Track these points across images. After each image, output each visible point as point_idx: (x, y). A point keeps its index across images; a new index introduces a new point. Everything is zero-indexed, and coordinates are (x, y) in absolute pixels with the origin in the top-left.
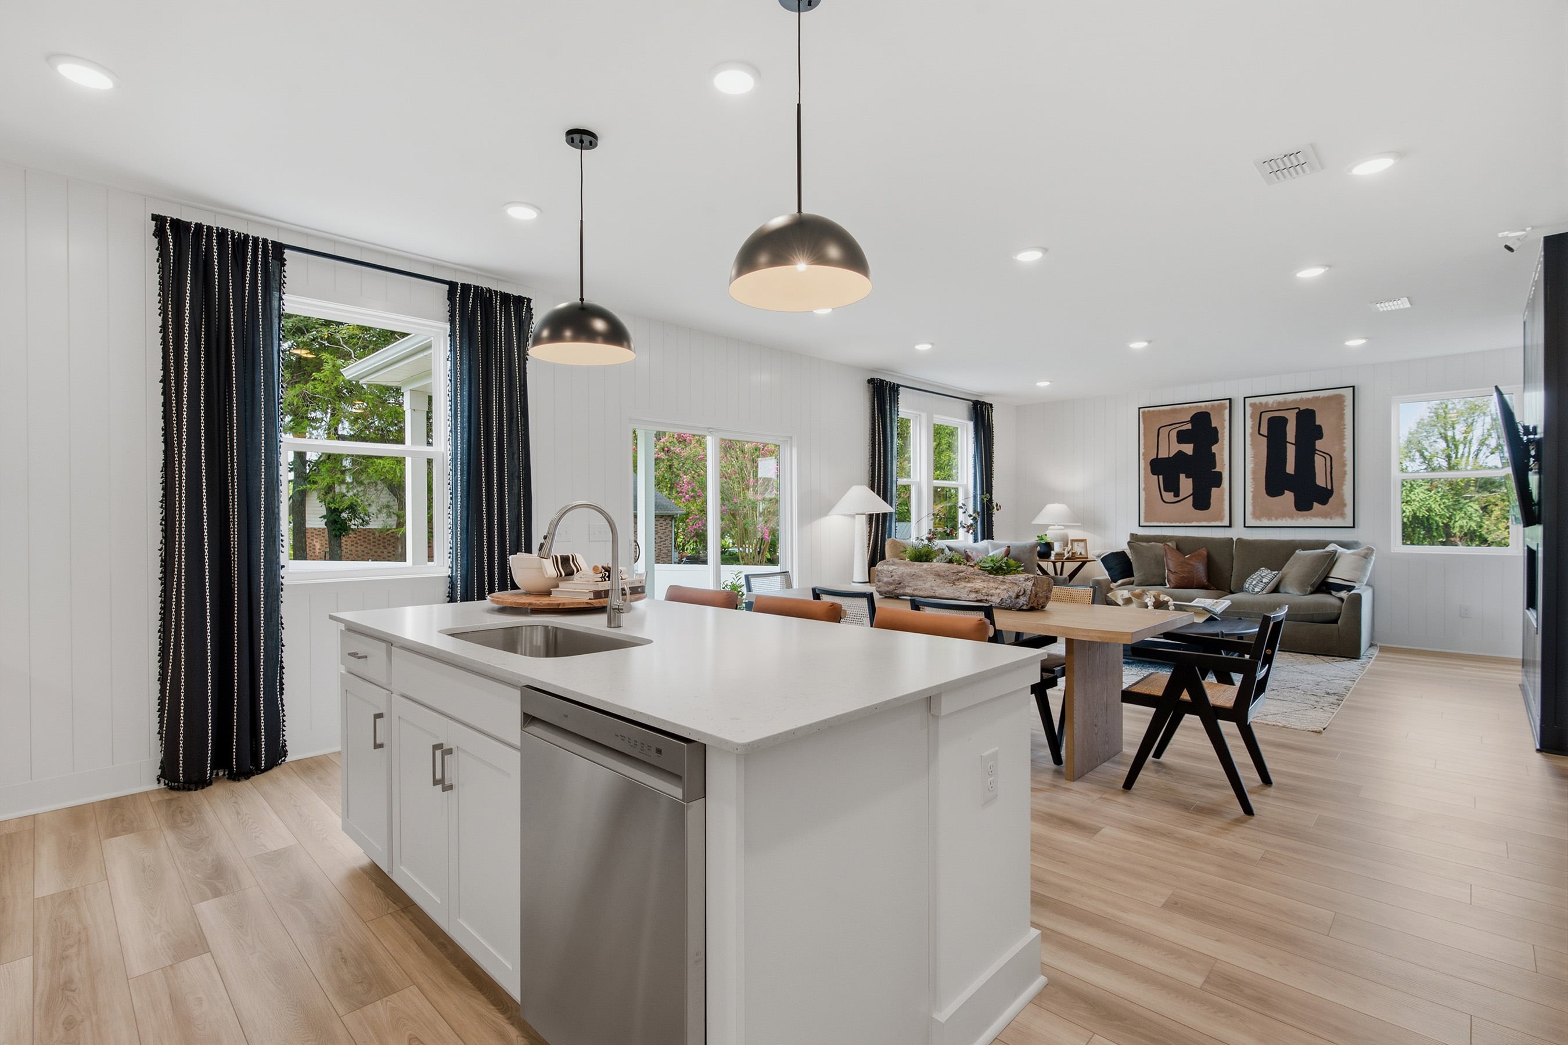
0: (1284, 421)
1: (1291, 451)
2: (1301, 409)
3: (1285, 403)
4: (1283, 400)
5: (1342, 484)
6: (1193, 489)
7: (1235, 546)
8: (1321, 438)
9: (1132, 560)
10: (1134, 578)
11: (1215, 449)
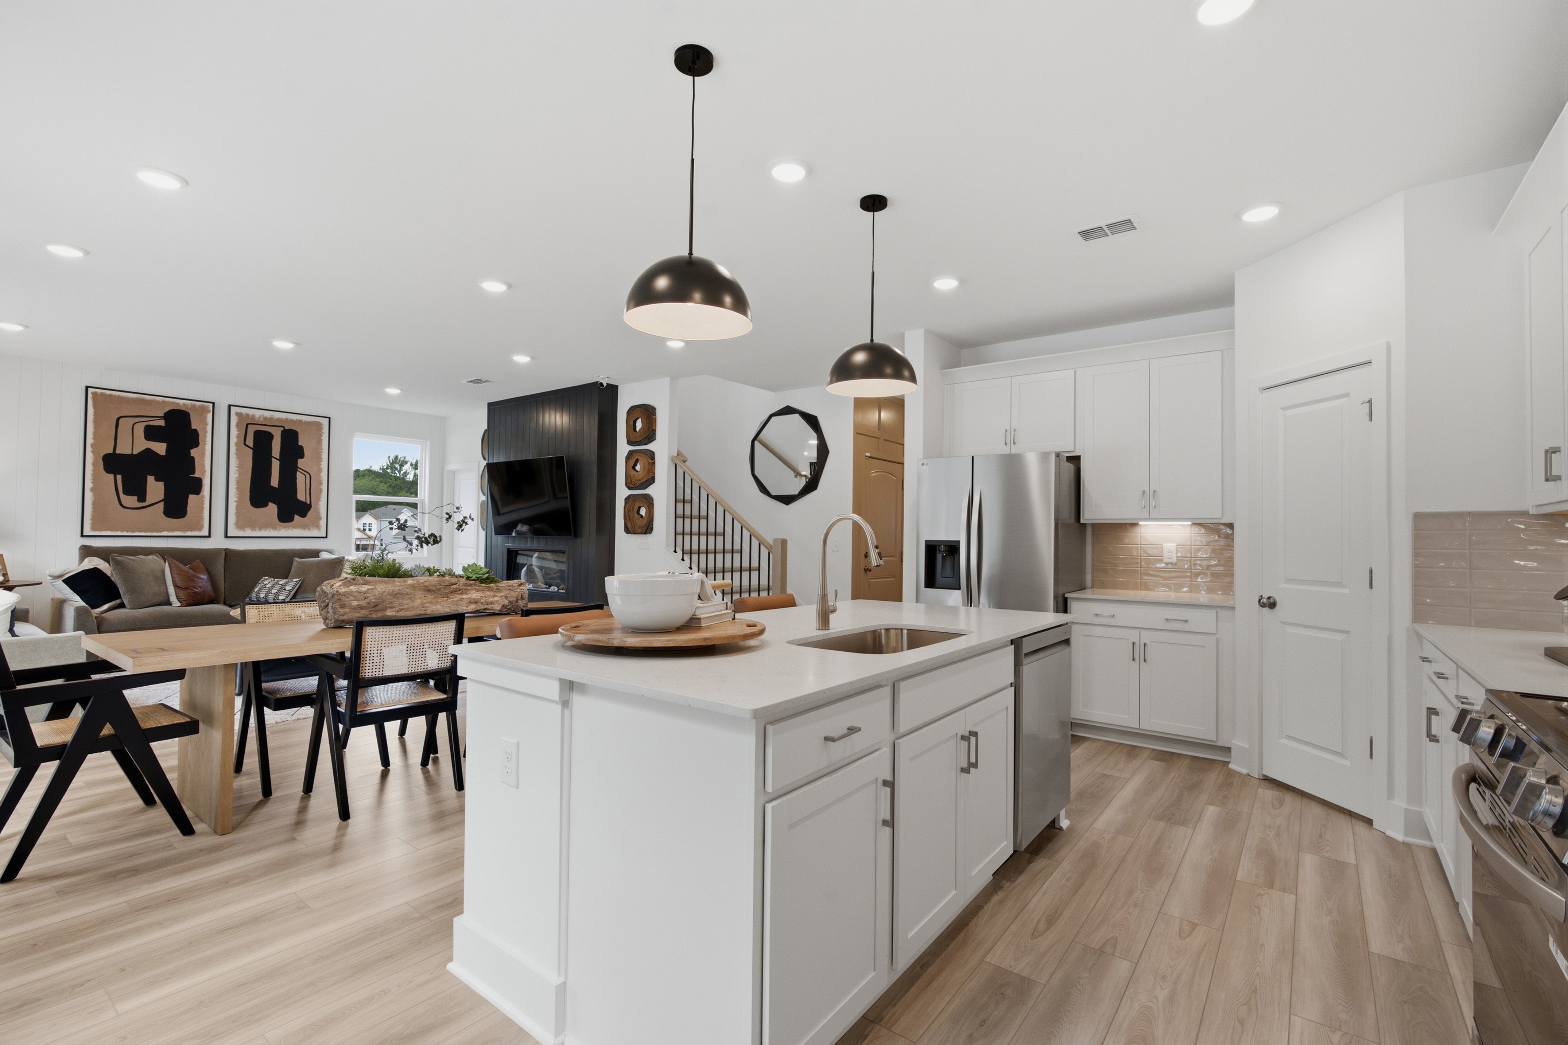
0: (270, 437)
1: (276, 466)
2: (286, 428)
3: (271, 419)
4: (269, 417)
5: (319, 500)
6: (165, 494)
7: (224, 557)
8: (302, 456)
9: (115, 578)
10: (122, 600)
11: (194, 452)
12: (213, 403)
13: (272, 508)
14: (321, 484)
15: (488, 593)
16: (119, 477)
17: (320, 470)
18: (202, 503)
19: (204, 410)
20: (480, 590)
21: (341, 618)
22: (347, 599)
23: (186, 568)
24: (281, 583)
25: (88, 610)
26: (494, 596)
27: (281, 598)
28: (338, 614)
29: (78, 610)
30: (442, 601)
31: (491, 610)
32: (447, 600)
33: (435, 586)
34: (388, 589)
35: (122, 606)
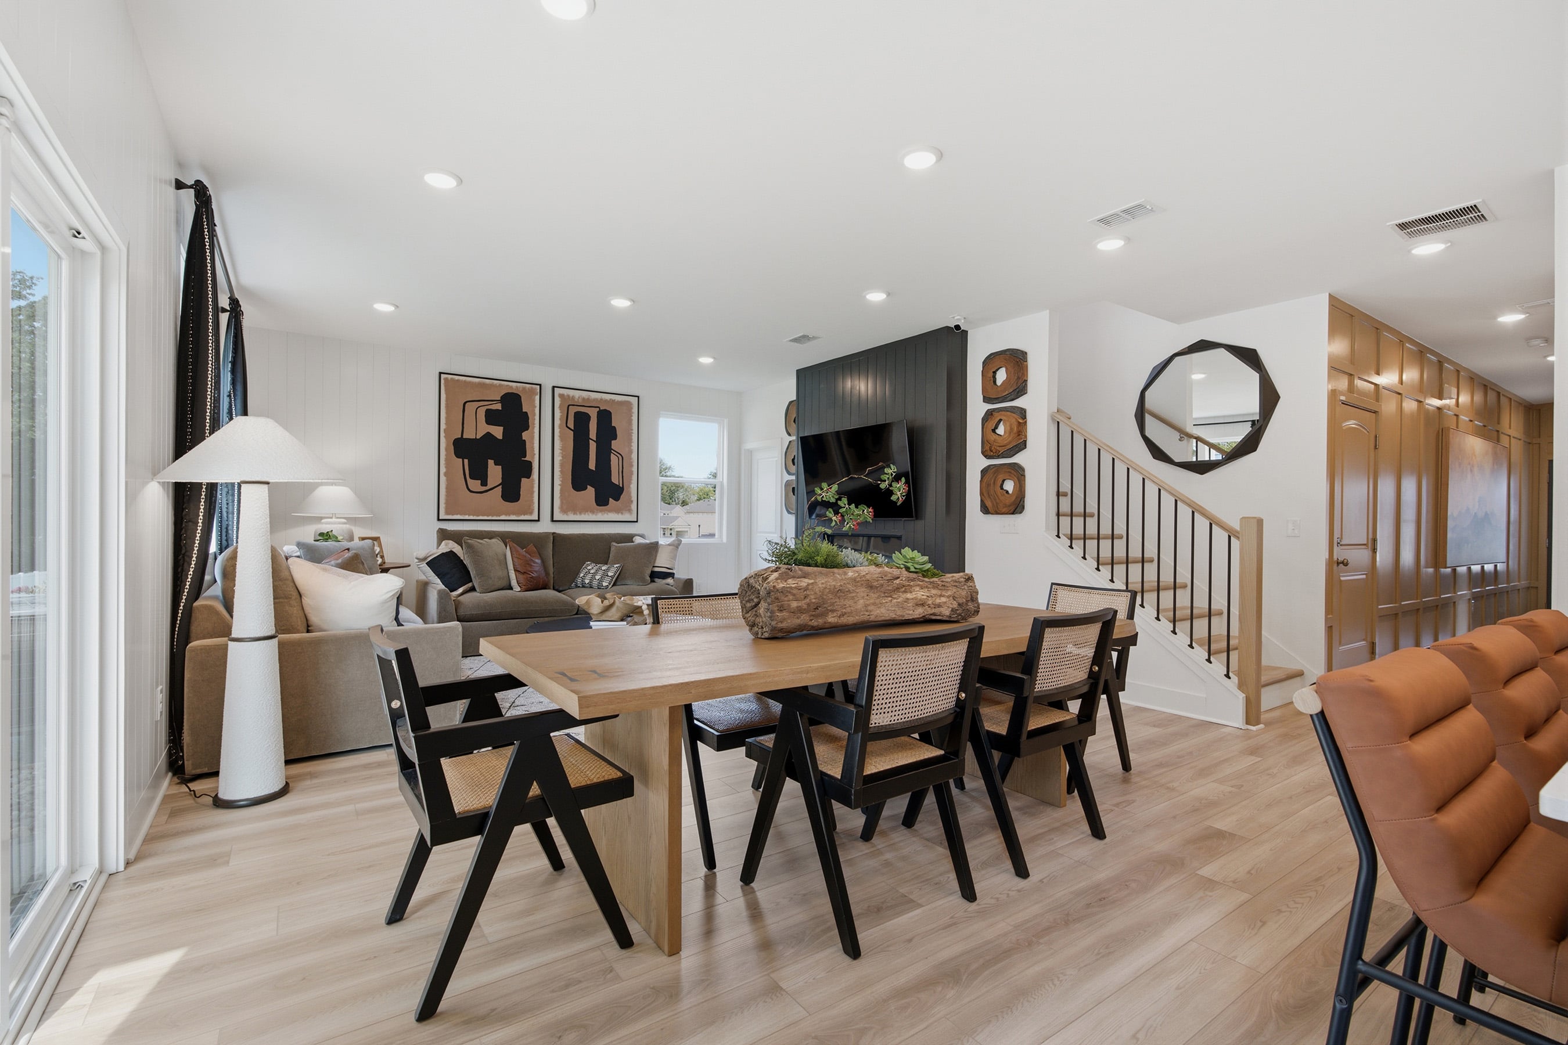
0: (586, 417)
1: (593, 447)
2: (601, 409)
3: (588, 400)
4: (586, 397)
5: (630, 483)
6: (502, 478)
7: (552, 541)
8: (615, 438)
9: (467, 562)
10: (473, 584)
11: (525, 435)
12: (540, 385)
13: (591, 491)
14: (632, 466)
15: (934, 592)
16: (466, 461)
17: (631, 452)
18: (532, 487)
19: (532, 392)
20: (925, 587)
21: (780, 625)
22: (786, 599)
23: (523, 552)
24: (603, 568)
25: (448, 593)
26: (941, 596)
27: (605, 584)
28: (776, 620)
29: (440, 592)
30: (886, 602)
31: (939, 615)
32: (891, 601)
33: (877, 581)
34: (829, 583)
35: (473, 589)
